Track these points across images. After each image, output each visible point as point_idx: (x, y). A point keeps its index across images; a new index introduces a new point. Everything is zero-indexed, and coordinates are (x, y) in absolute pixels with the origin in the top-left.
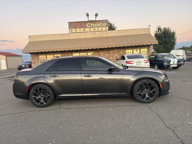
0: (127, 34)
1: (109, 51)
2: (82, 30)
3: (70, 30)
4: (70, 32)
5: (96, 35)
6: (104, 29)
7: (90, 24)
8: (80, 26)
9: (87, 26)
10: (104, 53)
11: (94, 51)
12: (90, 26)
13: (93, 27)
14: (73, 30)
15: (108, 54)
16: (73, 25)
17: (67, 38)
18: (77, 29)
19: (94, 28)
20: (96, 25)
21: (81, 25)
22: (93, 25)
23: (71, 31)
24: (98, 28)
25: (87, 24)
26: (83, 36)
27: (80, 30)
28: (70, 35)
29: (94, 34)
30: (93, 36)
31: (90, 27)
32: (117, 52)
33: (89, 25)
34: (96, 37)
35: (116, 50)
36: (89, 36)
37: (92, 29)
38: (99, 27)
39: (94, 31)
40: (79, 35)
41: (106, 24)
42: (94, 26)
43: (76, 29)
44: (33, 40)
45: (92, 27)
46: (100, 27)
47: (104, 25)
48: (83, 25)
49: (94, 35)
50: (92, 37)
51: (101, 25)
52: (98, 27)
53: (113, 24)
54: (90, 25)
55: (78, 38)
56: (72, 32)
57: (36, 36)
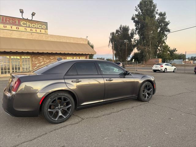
0: (68, 41)
1: (49, 57)
2: (14, 28)
5: (34, 37)
6: (43, 31)
7: (26, 23)
8: (12, 22)
10: (43, 58)
11: (31, 54)
12: (26, 25)
13: (29, 27)
15: (48, 59)
18: (7, 26)
20: (34, 26)
21: (14, 22)
22: (29, 25)
26: (15, 35)
27: (12, 28)
29: (31, 35)
31: (26, 27)
33: (24, 24)
34: (34, 39)
36: (25, 36)
37: (29, 29)
39: (31, 31)
41: (45, 27)
42: (31, 26)
43: (5, 25)
46: (38, 28)
47: (43, 27)
48: (16, 22)
49: (31, 37)
50: (28, 38)
51: (40, 26)
54: (26, 24)
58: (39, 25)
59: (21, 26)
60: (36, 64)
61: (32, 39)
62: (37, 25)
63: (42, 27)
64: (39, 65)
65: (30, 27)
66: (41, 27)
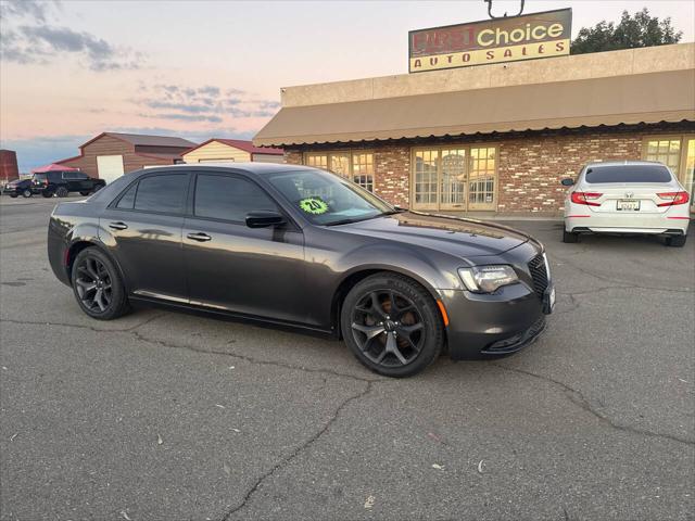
1: (563, 145)
2: (457, 58)
3: (413, 60)
4: (413, 69)
5: (513, 76)
6: (550, 48)
7: (491, 32)
8: (453, 41)
9: (480, 41)
10: (536, 150)
11: (497, 141)
12: (491, 42)
13: (502, 44)
14: (425, 61)
15: (559, 155)
16: (423, 42)
17: (398, 94)
18: (439, 57)
19: (504, 49)
20: (517, 35)
21: (458, 40)
22: (503, 36)
23: (418, 63)
24: (522, 46)
25: (480, 31)
26: (457, 82)
27: (450, 61)
28: (411, 80)
29: (502, 72)
30: (500, 80)
31: (493, 46)
32: (602, 147)
33: (486, 37)
34: (511, 84)
35: (596, 138)
36: (483, 81)
37: (499, 53)
38: (528, 42)
39: (508, 58)
40: (441, 79)
41: (562, 28)
43: (434, 57)
44: (292, 103)
45: (498, 42)
46: (533, 41)
47: (550, 31)
48: (462, 39)
49: (503, 78)
50: (494, 85)
51: (539, 32)
52: (524, 42)
53: (667, 22)
54: (493, 37)
55: (439, 91)
56: (418, 69)
57: (303, 89)
58: (535, 30)
59: (475, 46)
60: (513, 173)
61: (504, 84)
62: (528, 30)
63: (546, 31)
64: (521, 176)
65: (506, 45)
66: (544, 35)
